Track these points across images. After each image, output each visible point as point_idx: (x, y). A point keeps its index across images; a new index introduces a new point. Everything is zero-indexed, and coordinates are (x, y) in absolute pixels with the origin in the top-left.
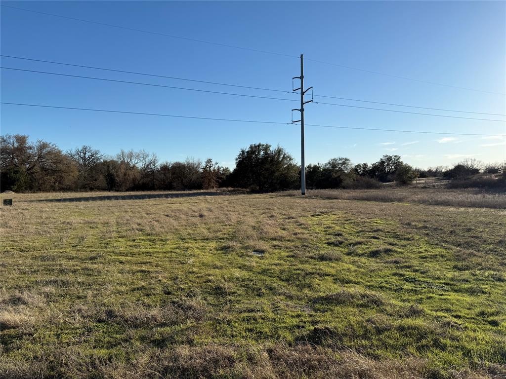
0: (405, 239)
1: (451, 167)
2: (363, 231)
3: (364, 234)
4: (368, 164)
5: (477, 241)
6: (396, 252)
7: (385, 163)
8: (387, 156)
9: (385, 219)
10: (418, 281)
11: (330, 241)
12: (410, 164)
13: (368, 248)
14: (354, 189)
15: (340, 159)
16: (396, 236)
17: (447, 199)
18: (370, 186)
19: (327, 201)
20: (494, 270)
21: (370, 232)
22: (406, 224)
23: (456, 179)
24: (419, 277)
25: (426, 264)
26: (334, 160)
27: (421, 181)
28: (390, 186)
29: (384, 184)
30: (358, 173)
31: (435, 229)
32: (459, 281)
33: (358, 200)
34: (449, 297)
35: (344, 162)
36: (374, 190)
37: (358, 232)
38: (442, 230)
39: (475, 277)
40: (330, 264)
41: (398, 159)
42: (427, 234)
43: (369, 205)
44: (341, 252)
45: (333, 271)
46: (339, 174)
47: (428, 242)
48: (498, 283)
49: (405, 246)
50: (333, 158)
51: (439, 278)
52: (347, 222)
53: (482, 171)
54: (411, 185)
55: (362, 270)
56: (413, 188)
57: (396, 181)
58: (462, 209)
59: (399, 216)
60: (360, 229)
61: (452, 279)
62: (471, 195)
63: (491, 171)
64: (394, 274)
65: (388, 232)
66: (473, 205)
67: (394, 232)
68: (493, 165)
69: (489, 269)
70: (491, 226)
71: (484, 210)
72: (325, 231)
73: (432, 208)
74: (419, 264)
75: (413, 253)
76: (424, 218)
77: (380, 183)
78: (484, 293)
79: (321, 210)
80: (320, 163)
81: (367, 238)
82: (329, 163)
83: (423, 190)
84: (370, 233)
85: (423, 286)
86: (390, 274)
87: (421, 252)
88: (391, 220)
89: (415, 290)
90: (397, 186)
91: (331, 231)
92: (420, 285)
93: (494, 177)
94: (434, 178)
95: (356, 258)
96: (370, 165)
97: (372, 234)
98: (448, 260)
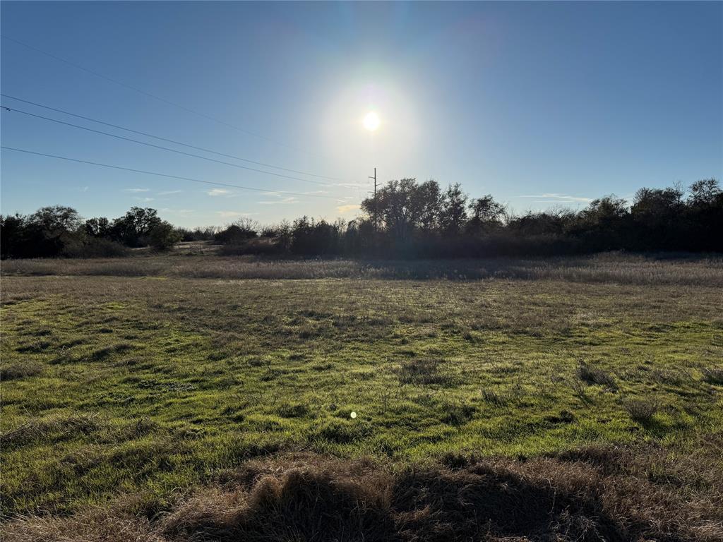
0: (149, 328)
1: (224, 228)
2: (87, 323)
3: (88, 328)
4: (108, 219)
5: (240, 320)
6: (134, 347)
7: (134, 218)
8: (137, 209)
9: (126, 301)
10: (158, 384)
11: (24, 345)
12: (170, 222)
13: (91, 348)
14: (84, 257)
15: (59, 209)
16: (139, 326)
17: (216, 269)
18: (110, 253)
19: (32, 278)
20: (254, 353)
21: (99, 323)
22: (156, 307)
23: (230, 243)
24: (161, 379)
25: (173, 359)
26: (47, 209)
27: (186, 246)
28: (142, 253)
29: (134, 249)
30: (93, 232)
31: (194, 310)
32: (210, 374)
33: (88, 275)
34: (192, 398)
35: (65, 213)
36: (118, 260)
37: (80, 326)
38: (201, 310)
39: (231, 366)
40: (19, 383)
41: (153, 214)
42: (183, 318)
43: (106, 281)
44: (44, 360)
45: (21, 395)
46: (57, 233)
47: (181, 329)
48: (255, 369)
49: (149, 338)
50: (45, 207)
51: (186, 376)
52: (62, 312)
53: (259, 234)
54: (172, 251)
55: (74, 384)
56: (175, 255)
57: (150, 245)
58: (232, 282)
59: (147, 296)
60: (85, 320)
61: (203, 374)
62: (244, 264)
63: (269, 234)
64: (125, 382)
65: (128, 321)
66: (246, 276)
67: (135, 319)
68: (271, 228)
69: (249, 353)
70: (260, 301)
71: (256, 281)
72: (18, 330)
73: (196, 282)
74: (164, 360)
75: (158, 345)
76: (183, 296)
77: (128, 249)
78: (237, 383)
79: (17, 295)
80: (20, 214)
81: (93, 333)
82: (38, 215)
83: (187, 258)
84: (98, 325)
85: (164, 389)
86: (120, 382)
87: (169, 344)
88: (135, 303)
89: (152, 398)
90: (152, 252)
91: (31, 328)
92: (160, 389)
93: (271, 242)
94: (203, 242)
95: (68, 367)
96: (111, 221)
97: (101, 327)
98: (203, 349)
